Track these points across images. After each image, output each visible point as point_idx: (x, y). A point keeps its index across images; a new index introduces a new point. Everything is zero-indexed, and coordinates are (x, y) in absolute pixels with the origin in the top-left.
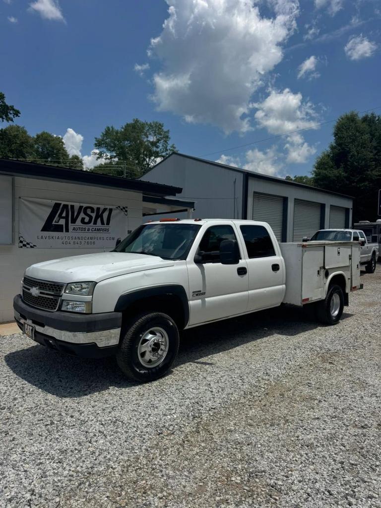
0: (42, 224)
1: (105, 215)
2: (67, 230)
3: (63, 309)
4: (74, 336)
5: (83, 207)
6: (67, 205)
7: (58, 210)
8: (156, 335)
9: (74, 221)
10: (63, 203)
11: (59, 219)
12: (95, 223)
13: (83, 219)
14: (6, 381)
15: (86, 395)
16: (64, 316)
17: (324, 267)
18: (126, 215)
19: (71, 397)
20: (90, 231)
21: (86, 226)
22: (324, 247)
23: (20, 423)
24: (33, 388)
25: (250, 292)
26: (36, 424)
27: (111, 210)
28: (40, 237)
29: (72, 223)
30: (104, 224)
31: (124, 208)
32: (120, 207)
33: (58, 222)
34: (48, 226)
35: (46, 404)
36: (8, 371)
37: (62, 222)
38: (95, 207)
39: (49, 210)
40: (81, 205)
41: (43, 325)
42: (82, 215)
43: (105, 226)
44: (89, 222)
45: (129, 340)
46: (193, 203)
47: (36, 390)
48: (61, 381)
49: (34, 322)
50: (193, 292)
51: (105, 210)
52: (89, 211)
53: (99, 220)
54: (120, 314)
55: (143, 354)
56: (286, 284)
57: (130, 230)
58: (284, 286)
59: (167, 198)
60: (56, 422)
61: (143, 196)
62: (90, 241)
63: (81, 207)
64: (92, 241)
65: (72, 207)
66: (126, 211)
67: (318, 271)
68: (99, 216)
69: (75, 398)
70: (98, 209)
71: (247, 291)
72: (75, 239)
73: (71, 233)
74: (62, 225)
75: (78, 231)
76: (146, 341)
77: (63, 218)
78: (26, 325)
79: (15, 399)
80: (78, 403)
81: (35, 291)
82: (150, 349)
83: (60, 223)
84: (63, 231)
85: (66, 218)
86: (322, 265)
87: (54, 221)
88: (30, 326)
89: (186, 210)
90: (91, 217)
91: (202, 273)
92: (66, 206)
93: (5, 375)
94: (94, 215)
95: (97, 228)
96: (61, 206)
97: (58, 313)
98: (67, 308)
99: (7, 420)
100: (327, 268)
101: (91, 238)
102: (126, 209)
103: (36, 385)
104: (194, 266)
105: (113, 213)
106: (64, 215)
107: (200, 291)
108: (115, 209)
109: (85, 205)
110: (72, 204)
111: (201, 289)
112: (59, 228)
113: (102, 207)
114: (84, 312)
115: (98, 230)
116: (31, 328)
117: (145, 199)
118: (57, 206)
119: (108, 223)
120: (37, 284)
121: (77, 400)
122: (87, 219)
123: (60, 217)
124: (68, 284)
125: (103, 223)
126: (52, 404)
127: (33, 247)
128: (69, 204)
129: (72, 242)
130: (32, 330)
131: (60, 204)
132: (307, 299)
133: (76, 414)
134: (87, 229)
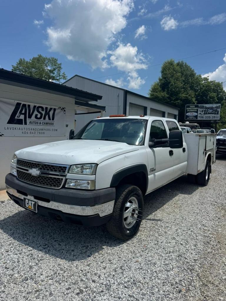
0: (8, 118)
1: (51, 113)
2: (26, 124)
3: (66, 186)
4: (83, 210)
5: (36, 106)
6: (26, 105)
7: (19, 108)
8: (132, 203)
9: (30, 117)
10: (23, 103)
11: (20, 115)
12: (44, 119)
13: (36, 115)
14: (12, 249)
15: (89, 256)
16: (72, 193)
17: (205, 150)
18: (65, 114)
19: (79, 260)
20: (41, 124)
21: (39, 121)
22: (206, 136)
23: (51, 294)
24: (41, 254)
25: (174, 167)
26: (67, 294)
27: (55, 110)
28: (6, 128)
29: (28, 118)
30: (51, 120)
31: (63, 108)
32: (60, 107)
33: (19, 117)
34: (12, 120)
35: (61, 270)
36: (9, 239)
37: (22, 117)
38: (44, 106)
39: (13, 108)
40: (35, 105)
41: (48, 201)
42: (36, 112)
43: (51, 121)
44: (40, 118)
45: (119, 209)
46: (105, 107)
47: (45, 256)
48: (60, 245)
49: (36, 198)
50: (151, 169)
51: (51, 109)
52: (40, 110)
53: (47, 117)
54: (114, 189)
55: (126, 219)
56: (187, 161)
57: (67, 124)
58: (187, 162)
59: (90, 103)
60: (84, 290)
61: (75, 101)
62: (41, 131)
63: (35, 107)
64: (43, 131)
65: (29, 106)
66: (65, 111)
67: (203, 152)
68: (47, 113)
69: (83, 261)
70: (46, 108)
71: (172, 167)
72: (31, 130)
73: (28, 126)
74: (22, 120)
75: (33, 124)
76: (127, 208)
77: (23, 114)
78: (27, 200)
79: (31, 267)
80: (88, 265)
81: (35, 172)
82: (131, 214)
83: (20, 118)
84: (23, 124)
85: (25, 114)
86: (205, 148)
87: (16, 116)
88: (31, 201)
89: (100, 112)
90: (41, 114)
91: (154, 155)
92: (24, 105)
93: (8, 243)
94: (43, 113)
95: (46, 122)
96: (21, 105)
97: (63, 190)
98: (70, 186)
99: (38, 293)
100: (207, 150)
101: (42, 130)
102: (65, 109)
103: (41, 250)
104: (149, 150)
105: (56, 112)
106: (23, 112)
107: (153, 168)
108: (57, 109)
109: (37, 105)
110: (29, 104)
111: (153, 167)
112: (20, 122)
113: (49, 107)
114: (89, 189)
115: (47, 124)
116: (33, 203)
117: (76, 103)
118: (18, 104)
119: (53, 119)
120: (36, 166)
121: (85, 262)
122: (39, 116)
123: (21, 113)
124: (71, 165)
125: (49, 119)
126: (67, 269)
127: (2, 136)
128: (27, 104)
129: (29, 132)
130: (35, 205)
131: (21, 103)
132: (199, 170)
133: (96, 278)
134: (39, 123)
